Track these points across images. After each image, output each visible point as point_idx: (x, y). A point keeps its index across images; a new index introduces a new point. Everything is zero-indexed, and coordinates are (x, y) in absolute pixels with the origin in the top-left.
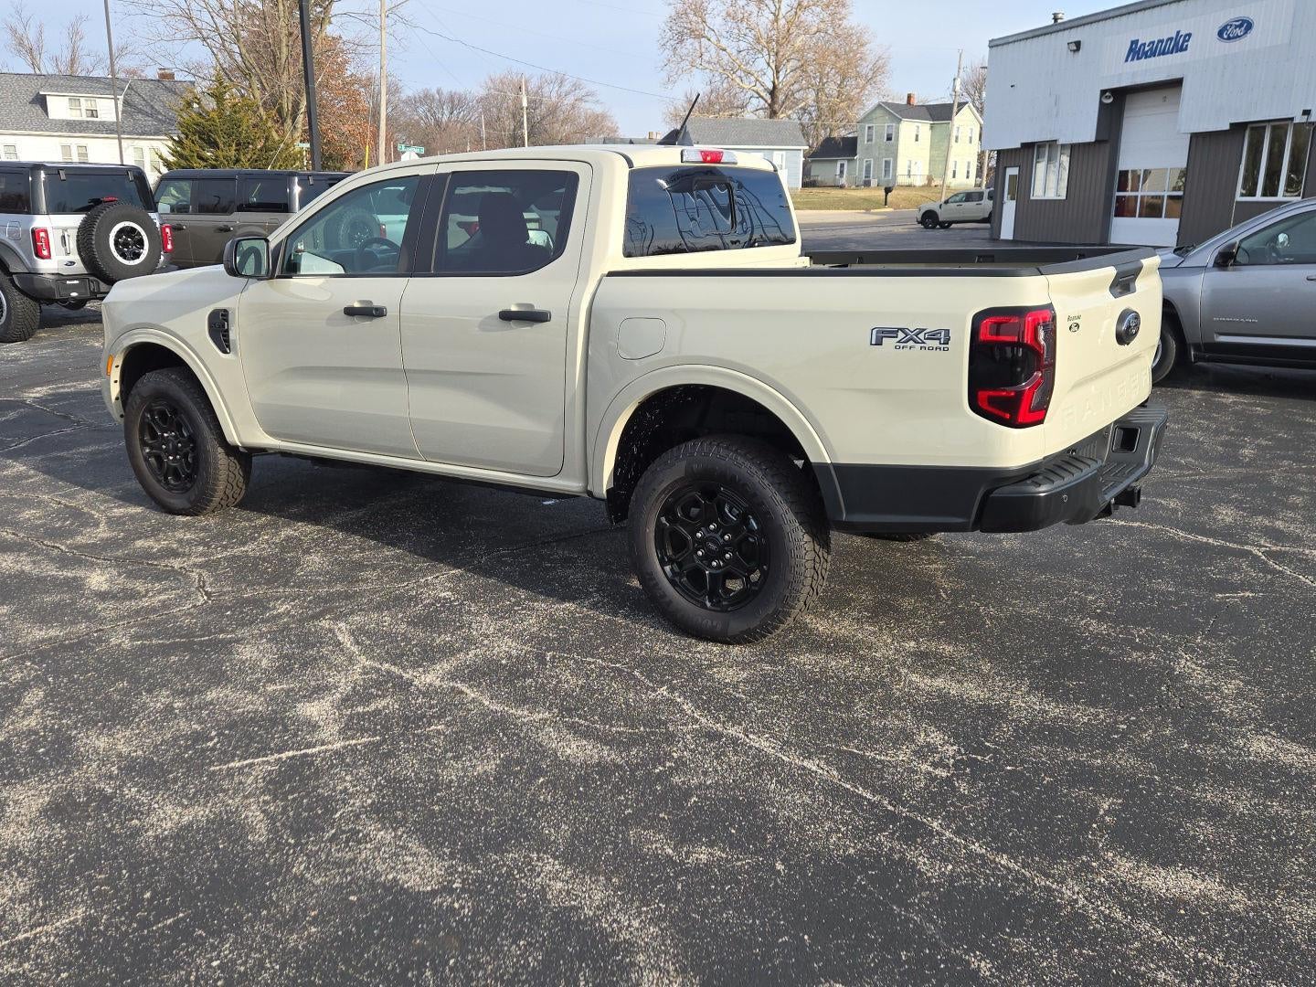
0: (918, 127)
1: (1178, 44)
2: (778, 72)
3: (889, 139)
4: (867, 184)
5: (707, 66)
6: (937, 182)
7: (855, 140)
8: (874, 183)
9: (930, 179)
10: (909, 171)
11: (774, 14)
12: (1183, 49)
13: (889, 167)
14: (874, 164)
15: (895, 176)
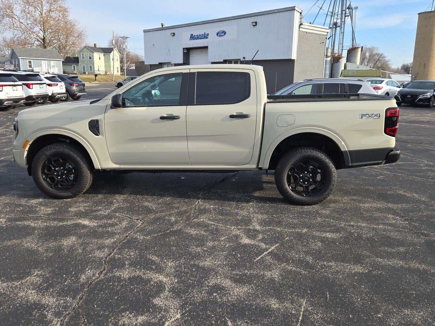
0: (99, 55)
1: (205, 36)
2: (45, 33)
3: (90, 58)
4: (84, 73)
5: (16, 28)
6: (108, 73)
7: (78, 58)
8: (87, 73)
9: (106, 72)
10: (99, 69)
11: (40, 12)
12: (207, 38)
13: (92, 68)
14: (86, 67)
15: (94, 71)
